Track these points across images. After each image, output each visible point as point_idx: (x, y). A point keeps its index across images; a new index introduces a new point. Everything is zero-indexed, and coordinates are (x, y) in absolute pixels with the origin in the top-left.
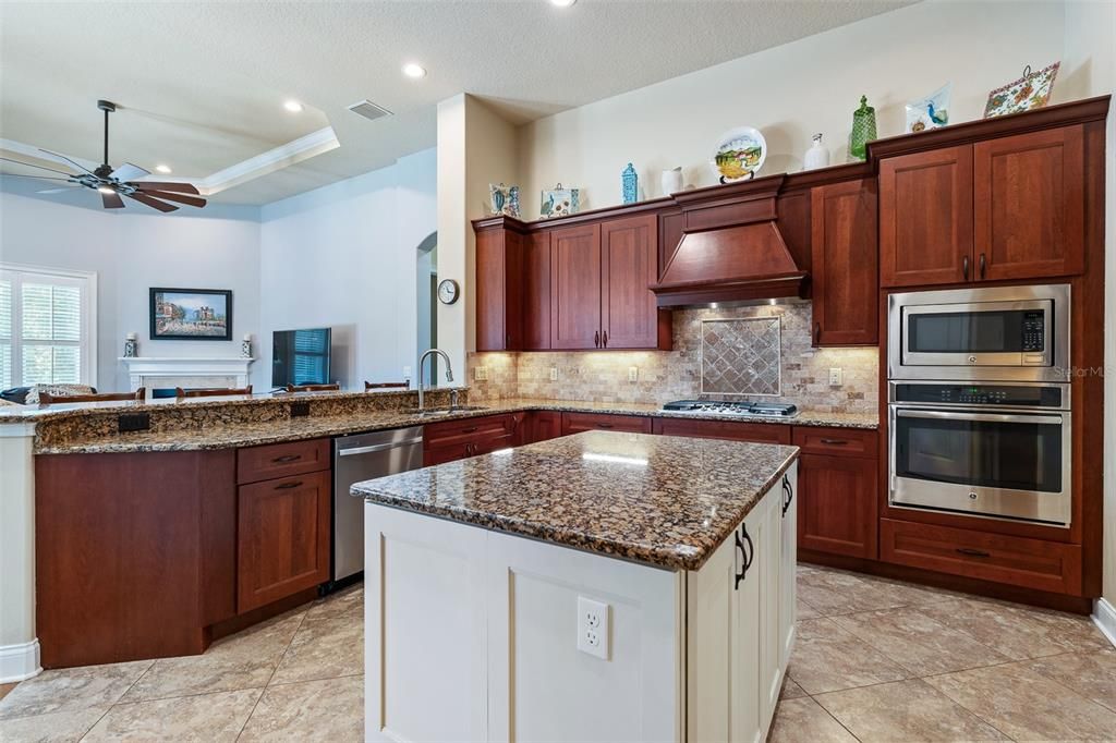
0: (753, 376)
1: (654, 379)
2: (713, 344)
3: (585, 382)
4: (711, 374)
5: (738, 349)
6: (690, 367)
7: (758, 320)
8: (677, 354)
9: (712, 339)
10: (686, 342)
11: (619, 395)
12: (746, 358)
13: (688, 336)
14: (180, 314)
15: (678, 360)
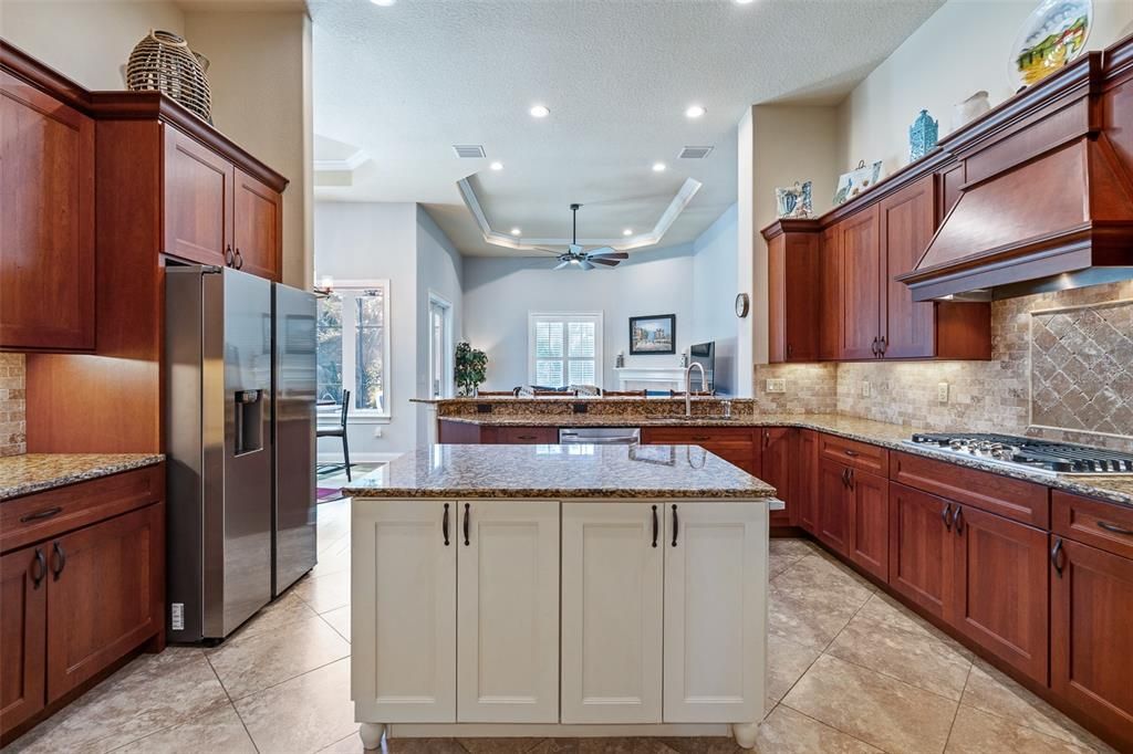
0: (1113, 403)
1: (968, 401)
2: (1047, 349)
3: (894, 400)
4: (1044, 396)
5: (1088, 357)
6: (1015, 384)
7: (1123, 304)
8: (995, 365)
9: (1046, 342)
10: (1009, 347)
11: (929, 420)
12: (1102, 372)
13: (1012, 337)
14: (645, 335)
15: (998, 374)
